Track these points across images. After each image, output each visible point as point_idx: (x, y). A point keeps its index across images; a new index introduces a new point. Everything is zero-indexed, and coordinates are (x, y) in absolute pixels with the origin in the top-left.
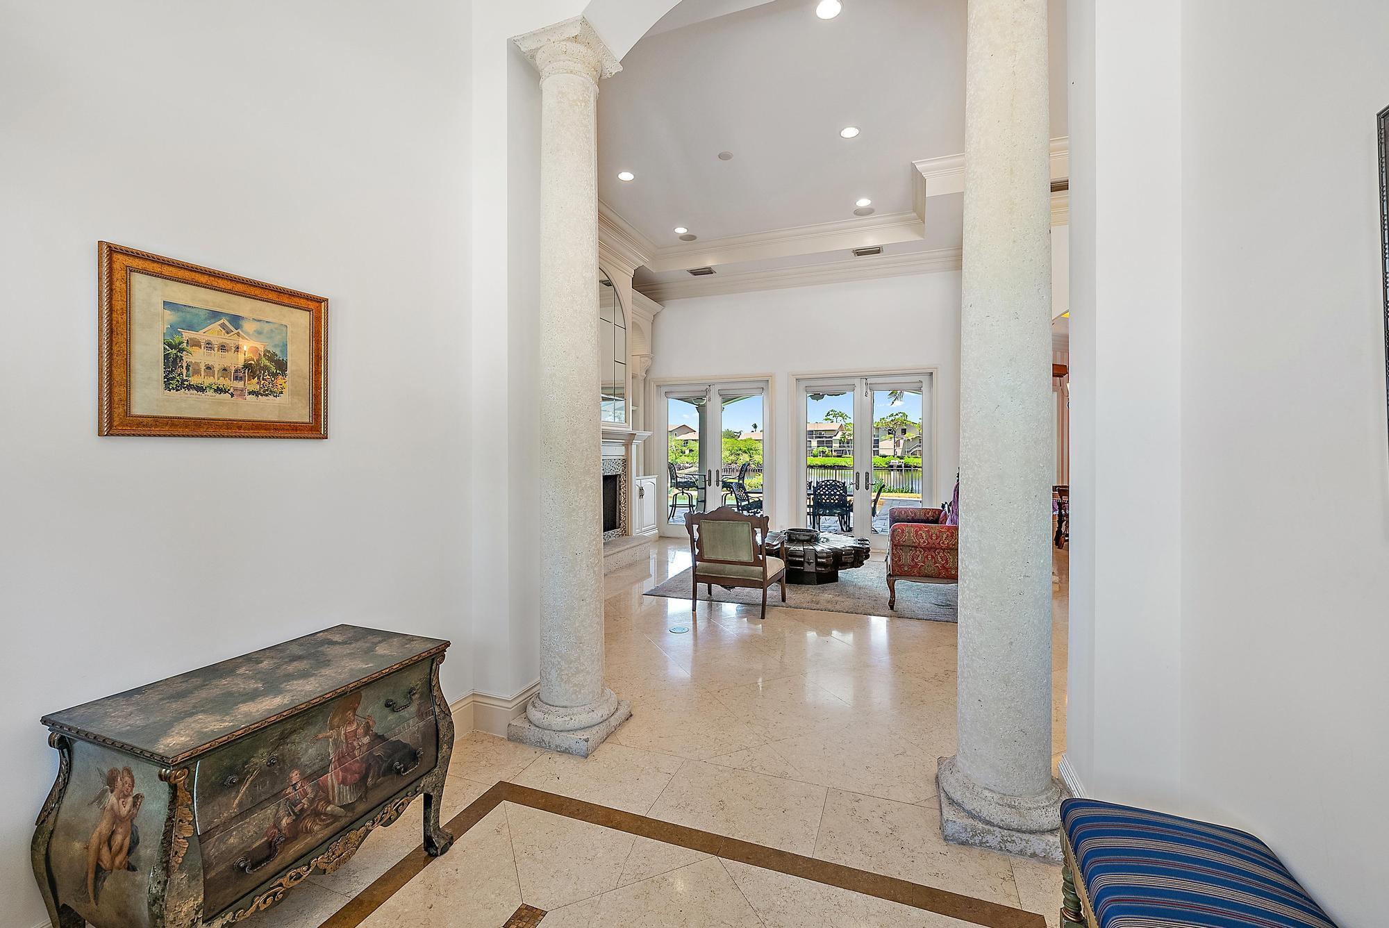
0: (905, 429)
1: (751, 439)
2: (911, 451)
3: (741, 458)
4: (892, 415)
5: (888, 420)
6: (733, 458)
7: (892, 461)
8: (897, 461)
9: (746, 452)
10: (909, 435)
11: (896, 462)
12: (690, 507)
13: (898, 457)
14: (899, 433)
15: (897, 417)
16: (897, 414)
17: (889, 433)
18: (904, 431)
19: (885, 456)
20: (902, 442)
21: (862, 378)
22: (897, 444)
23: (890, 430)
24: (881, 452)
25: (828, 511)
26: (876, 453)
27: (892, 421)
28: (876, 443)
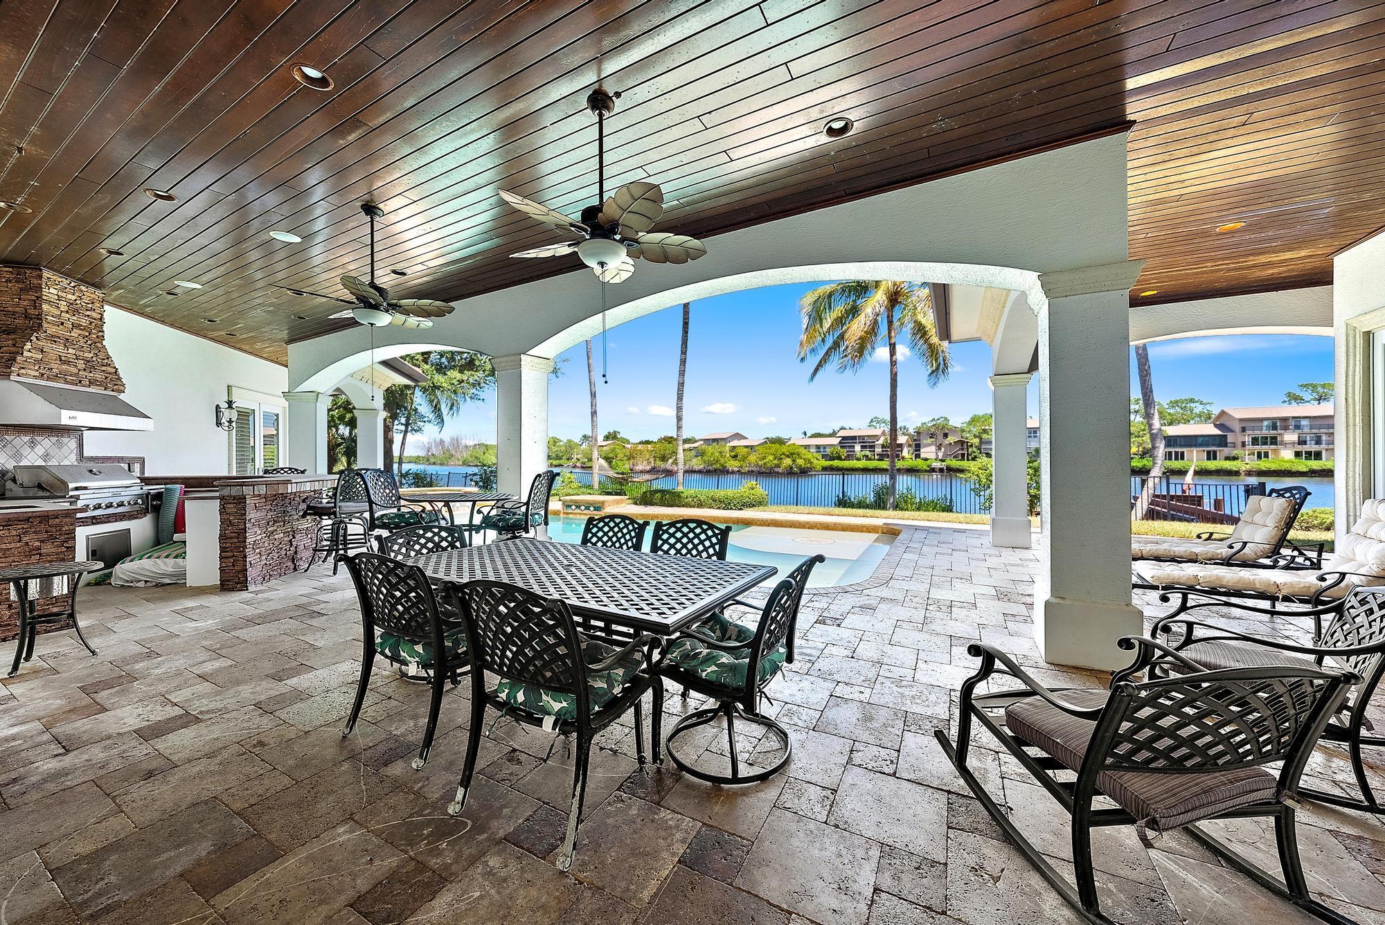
0: (947, 433)
1: (796, 445)
2: (953, 454)
3: (785, 462)
4: (933, 420)
5: (929, 425)
6: (775, 462)
7: (933, 464)
8: (939, 464)
9: (789, 457)
10: (950, 439)
11: (937, 465)
13: (940, 460)
14: (941, 436)
15: (938, 421)
16: (938, 419)
17: (931, 438)
18: (946, 435)
19: (927, 460)
20: (943, 446)
22: (939, 448)
24: (922, 456)
26: (918, 456)
27: (934, 425)
28: (918, 447)
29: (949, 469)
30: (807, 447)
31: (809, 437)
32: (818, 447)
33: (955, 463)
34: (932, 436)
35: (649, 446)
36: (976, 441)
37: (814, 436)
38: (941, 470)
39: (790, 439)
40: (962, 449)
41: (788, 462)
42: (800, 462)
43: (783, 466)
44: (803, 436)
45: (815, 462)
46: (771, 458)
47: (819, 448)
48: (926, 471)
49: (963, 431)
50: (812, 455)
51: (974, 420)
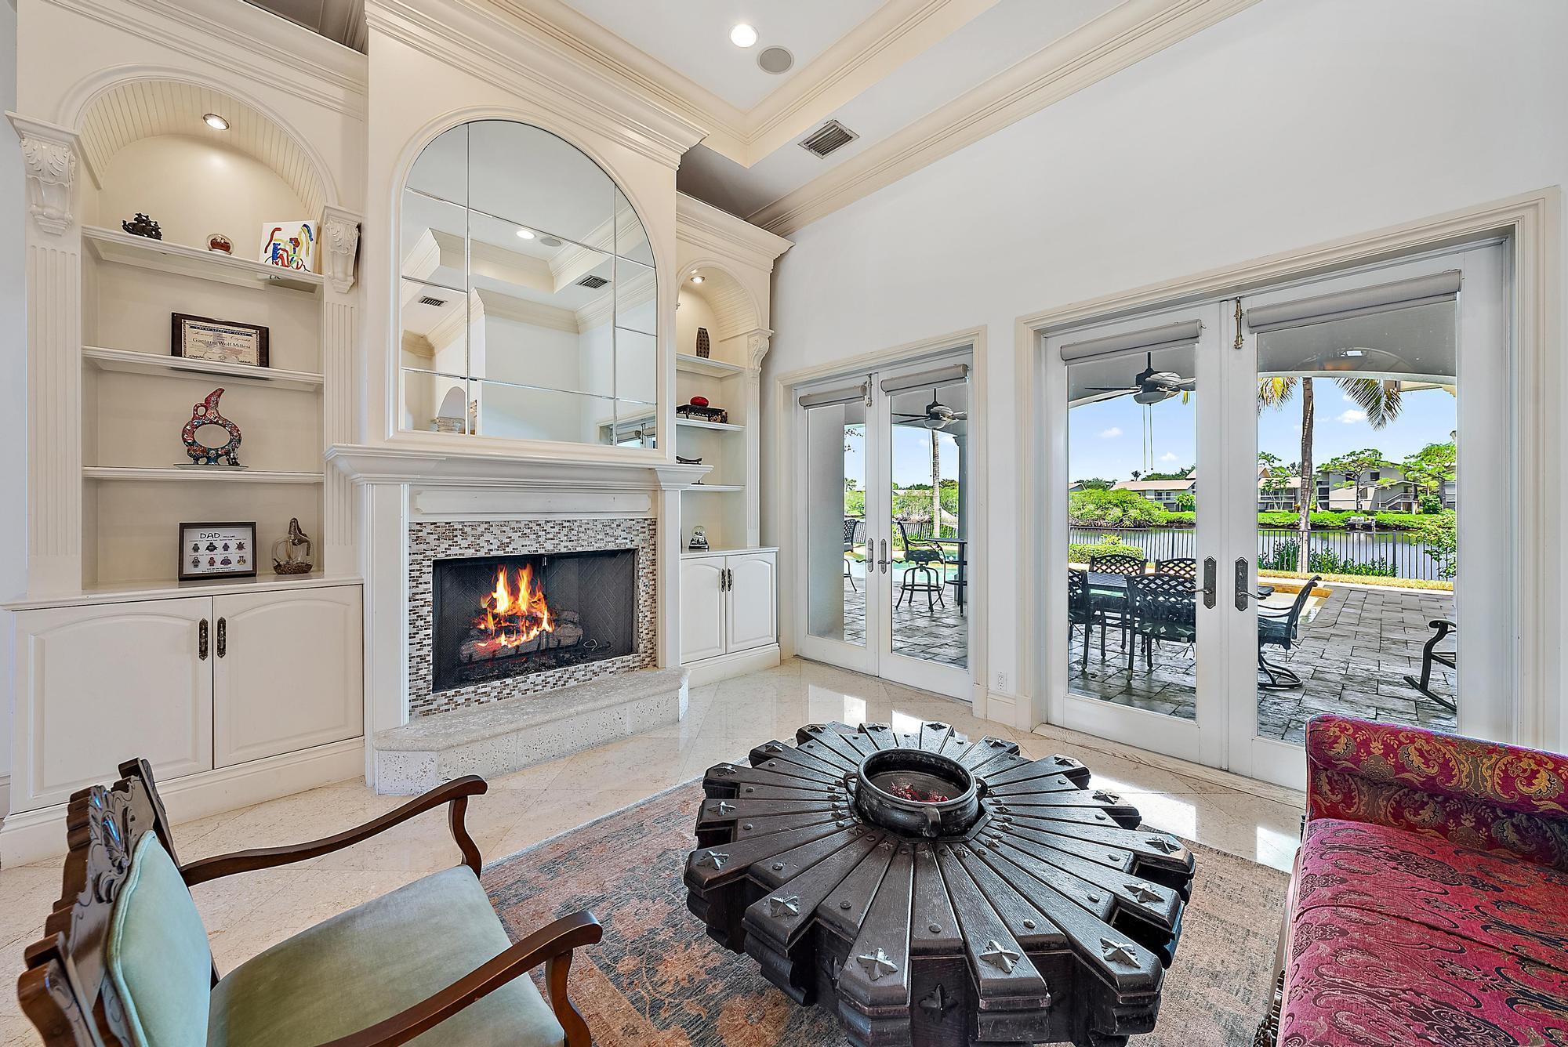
0: (1378, 473)
1: (1125, 489)
2: (1388, 503)
3: (1112, 513)
4: (1353, 453)
5: (1345, 461)
6: (1099, 512)
7: (1353, 518)
8: (1363, 518)
9: (1117, 506)
10: (1384, 481)
11: (1361, 519)
12: (929, 591)
13: (1364, 512)
14: (1366, 477)
15: (1361, 455)
16: (1362, 453)
17: (1348, 479)
18: (1375, 476)
19: (1341, 511)
20: (1371, 491)
21: (1219, 295)
22: (1362, 494)
23: (1350, 475)
24: (1332, 506)
25: (1163, 630)
26: (1326, 506)
27: (1353, 461)
28: (1324, 493)
29: (1382, 527)
30: (1143, 492)
31: (1143, 480)
32: (1158, 494)
33: (1391, 518)
34: (1349, 477)
35: (927, 491)
36: (1434, 484)
37: (1149, 478)
38: (1367, 527)
39: (1114, 482)
40: (1406, 496)
41: (1117, 512)
42: (1134, 513)
43: (1108, 518)
44: (1133, 478)
45: (1157, 512)
46: (1092, 507)
47: (1160, 494)
48: (1340, 528)
49: (1408, 469)
50: (1149, 503)
51: (1428, 453)
